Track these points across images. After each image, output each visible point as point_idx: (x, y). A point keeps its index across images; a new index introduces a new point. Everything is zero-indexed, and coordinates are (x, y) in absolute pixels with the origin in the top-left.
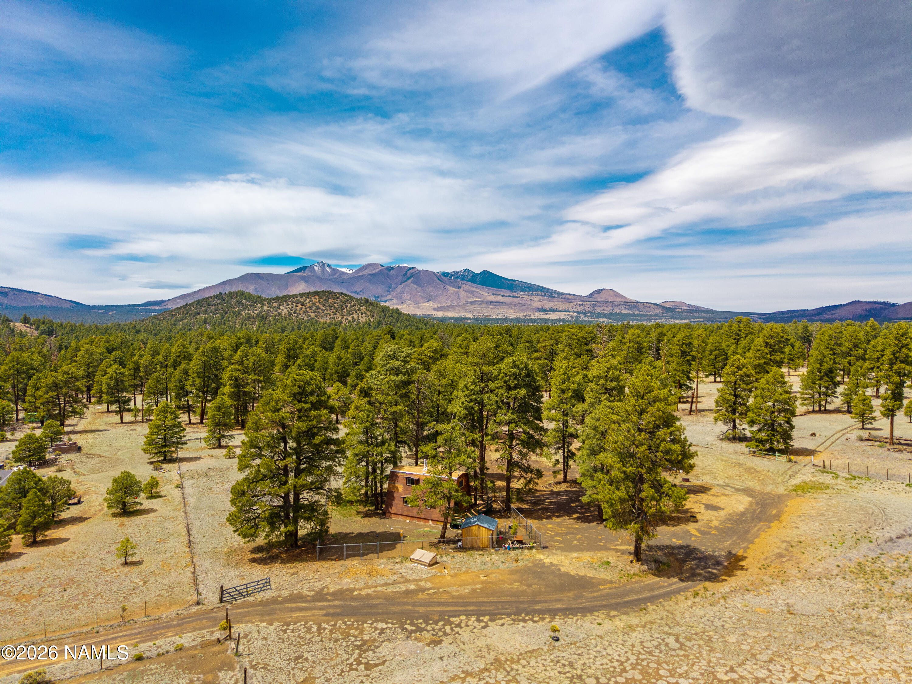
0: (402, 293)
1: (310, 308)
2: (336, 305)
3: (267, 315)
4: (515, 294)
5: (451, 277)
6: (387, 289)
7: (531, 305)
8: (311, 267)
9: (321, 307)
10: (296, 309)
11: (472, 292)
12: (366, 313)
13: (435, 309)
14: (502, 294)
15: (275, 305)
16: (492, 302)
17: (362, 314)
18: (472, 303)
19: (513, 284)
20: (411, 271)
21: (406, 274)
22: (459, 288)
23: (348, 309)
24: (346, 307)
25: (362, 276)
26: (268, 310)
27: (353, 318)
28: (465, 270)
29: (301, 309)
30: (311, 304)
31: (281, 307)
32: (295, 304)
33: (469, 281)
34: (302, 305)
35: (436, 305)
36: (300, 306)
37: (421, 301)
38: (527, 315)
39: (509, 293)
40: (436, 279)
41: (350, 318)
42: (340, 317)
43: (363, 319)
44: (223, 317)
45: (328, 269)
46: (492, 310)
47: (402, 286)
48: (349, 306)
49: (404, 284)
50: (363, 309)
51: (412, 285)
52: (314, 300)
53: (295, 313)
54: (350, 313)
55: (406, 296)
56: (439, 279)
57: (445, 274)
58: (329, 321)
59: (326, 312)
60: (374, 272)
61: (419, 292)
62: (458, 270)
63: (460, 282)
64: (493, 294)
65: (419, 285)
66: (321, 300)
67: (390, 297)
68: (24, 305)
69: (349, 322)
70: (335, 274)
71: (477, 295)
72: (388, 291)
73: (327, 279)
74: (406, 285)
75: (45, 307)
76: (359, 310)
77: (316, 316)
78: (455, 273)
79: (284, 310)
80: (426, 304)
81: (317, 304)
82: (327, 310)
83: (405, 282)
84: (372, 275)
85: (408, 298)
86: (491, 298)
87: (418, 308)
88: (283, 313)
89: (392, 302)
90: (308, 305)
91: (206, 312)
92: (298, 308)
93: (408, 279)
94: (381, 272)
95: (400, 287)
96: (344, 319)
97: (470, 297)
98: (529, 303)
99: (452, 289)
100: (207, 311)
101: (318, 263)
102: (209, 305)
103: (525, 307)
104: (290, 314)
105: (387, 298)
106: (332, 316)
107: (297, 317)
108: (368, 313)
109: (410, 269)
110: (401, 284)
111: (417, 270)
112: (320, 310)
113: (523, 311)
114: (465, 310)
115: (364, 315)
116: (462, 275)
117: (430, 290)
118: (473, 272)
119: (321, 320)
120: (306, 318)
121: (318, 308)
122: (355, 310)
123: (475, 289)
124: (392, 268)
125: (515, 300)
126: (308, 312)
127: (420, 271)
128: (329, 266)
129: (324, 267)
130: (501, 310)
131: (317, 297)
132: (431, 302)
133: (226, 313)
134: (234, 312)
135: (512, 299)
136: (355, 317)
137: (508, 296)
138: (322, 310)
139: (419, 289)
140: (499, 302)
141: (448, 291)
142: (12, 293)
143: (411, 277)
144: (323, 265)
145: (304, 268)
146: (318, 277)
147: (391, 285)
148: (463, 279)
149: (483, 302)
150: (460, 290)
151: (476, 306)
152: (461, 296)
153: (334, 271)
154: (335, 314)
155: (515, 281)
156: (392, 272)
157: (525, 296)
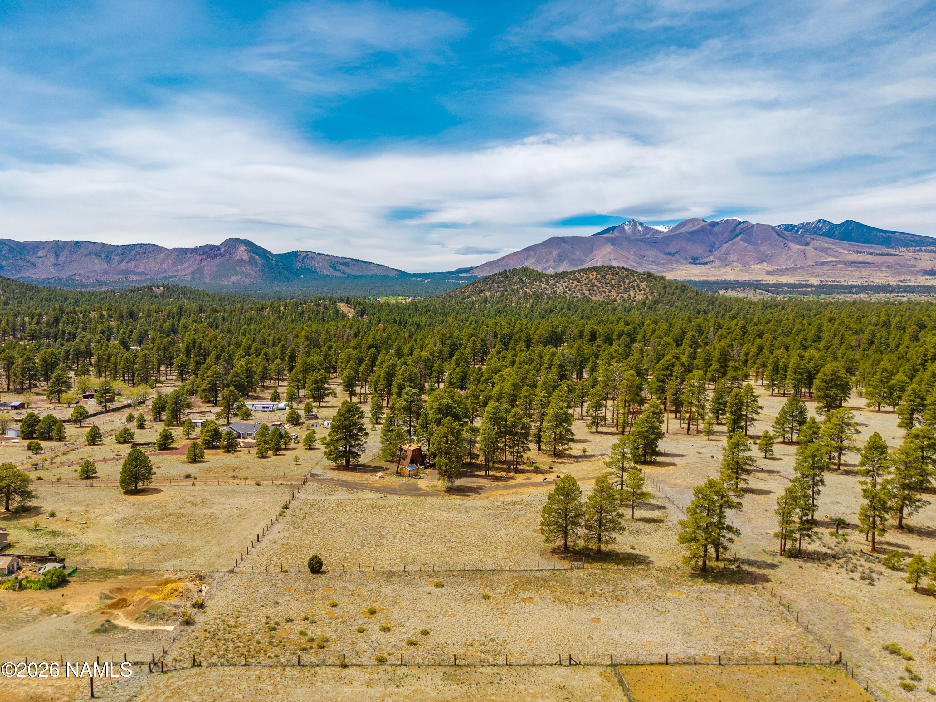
0: (727, 253)
1: (586, 285)
2: (613, 282)
3: (543, 293)
4: (892, 251)
5: (797, 231)
6: (708, 249)
7: (915, 266)
8: (621, 227)
9: (597, 284)
10: (571, 286)
11: (825, 250)
12: (644, 290)
13: (769, 273)
14: (871, 251)
15: (552, 282)
16: (853, 262)
17: (640, 291)
18: (823, 264)
19: (891, 237)
20: (742, 226)
21: (734, 229)
22: (807, 244)
23: (626, 285)
24: (624, 283)
25: (679, 234)
26: (544, 288)
27: (630, 295)
28: (819, 221)
29: (576, 286)
30: (587, 282)
31: (558, 285)
32: (571, 281)
33: (823, 235)
34: (578, 282)
35: (771, 268)
36: (576, 283)
37: (753, 262)
38: (905, 280)
39: (884, 250)
40: (774, 234)
41: (626, 296)
42: (616, 294)
43: (640, 297)
44: (502, 295)
45: (640, 228)
46: (851, 274)
47: (727, 244)
48: (627, 282)
49: (730, 242)
50: (643, 285)
51: (741, 242)
52: (591, 277)
53: (569, 290)
54: (627, 290)
55: (733, 257)
56: (778, 234)
57: (789, 228)
58: (601, 300)
59: (601, 289)
60: (694, 229)
61: (749, 251)
62: (808, 221)
63: (809, 237)
64: (857, 252)
65: (749, 242)
66: (599, 277)
67: (711, 258)
68: (361, 274)
69: (624, 300)
70: (647, 234)
71: (832, 253)
72: (710, 251)
73: (637, 240)
74: (734, 244)
75: (376, 275)
76: (638, 286)
77: (590, 294)
78: (804, 226)
79: (560, 288)
80: (759, 266)
81: (593, 281)
82: (603, 287)
83: (732, 239)
84: (691, 233)
85: (735, 259)
86: (854, 257)
87: (746, 272)
88: (558, 291)
89: (714, 264)
90: (585, 282)
91: (489, 290)
92: (573, 286)
93: (737, 236)
94: (702, 230)
95: (725, 246)
96: (619, 297)
97: (820, 257)
98: (912, 263)
99: (795, 247)
100: (490, 288)
101: (629, 222)
102: (493, 282)
103: (904, 270)
104: (565, 292)
105: (708, 260)
106: (607, 294)
107: (570, 295)
108: (648, 290)
109: (740, 223)
110: (726, 242)
111: (750, 224)
112: (595, 288)
113: (900, 274)
114: (811, 274)
115: (643, 292)
116: (814, 228)
117: (765, 248)
118: (830, 223)
119: (594, 298)
120: (580, 296)
121: (594, 285)
122: (633, 287)
123: (830, 246)
124: (717, 223)
125: (890, 259)
126: (582, 290)
127: (753, 225)
128: (641, 224)
129: (636, 225)
130: (865, 273)
131: (595, 273)
132: (765, 264)
133: (506, 291)
134: (513, 290)
135: (884, 257)
136: (632, 294)
137: (879, 254)
138: (598, 287)
139: (750, 247)
140: (863, 263)
141: (789, 249)
142: (352, 263)
143: (741, 233)
144: (634, 223)
145: (613, 228)
146: (628, 239)
147: (714, 243)
148: (815, 233)
149: (839, 262)
150: (807, 248)
151: (828, 268)
152: (808, 255)
153: (647, 229)
154: (610, 292)
155: (894, 232)
156: (716, 229)
157: (907, 254)
